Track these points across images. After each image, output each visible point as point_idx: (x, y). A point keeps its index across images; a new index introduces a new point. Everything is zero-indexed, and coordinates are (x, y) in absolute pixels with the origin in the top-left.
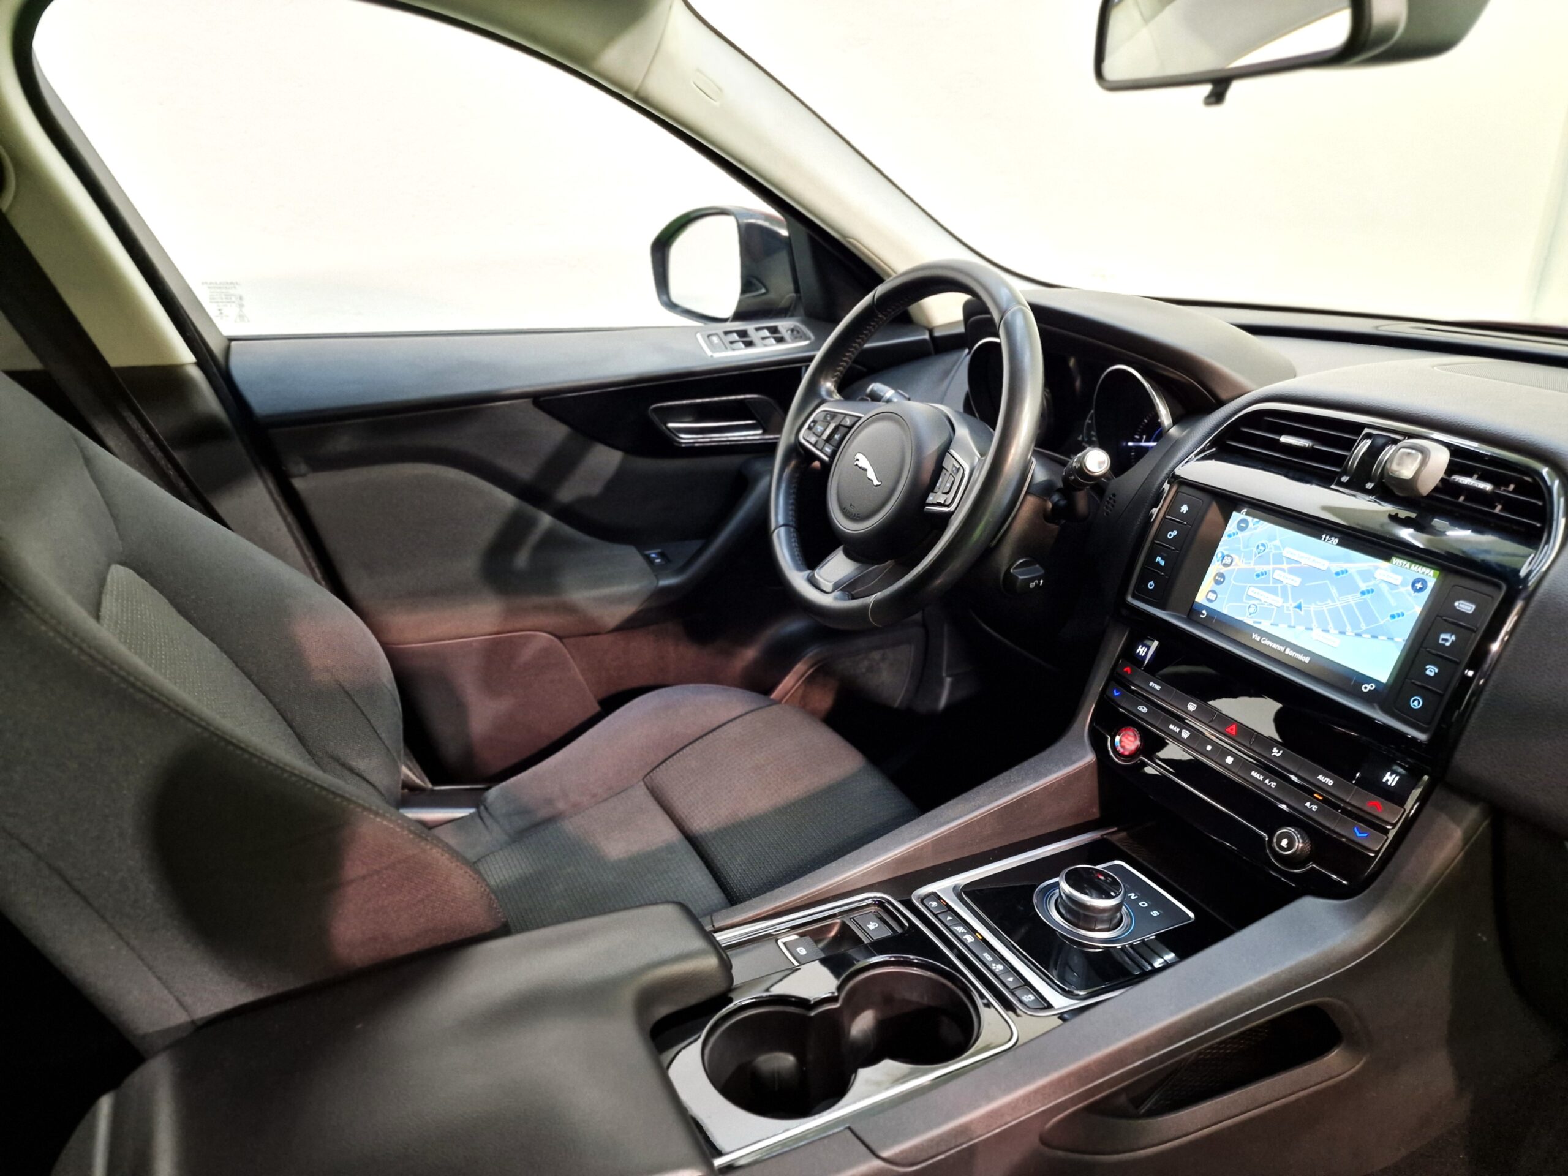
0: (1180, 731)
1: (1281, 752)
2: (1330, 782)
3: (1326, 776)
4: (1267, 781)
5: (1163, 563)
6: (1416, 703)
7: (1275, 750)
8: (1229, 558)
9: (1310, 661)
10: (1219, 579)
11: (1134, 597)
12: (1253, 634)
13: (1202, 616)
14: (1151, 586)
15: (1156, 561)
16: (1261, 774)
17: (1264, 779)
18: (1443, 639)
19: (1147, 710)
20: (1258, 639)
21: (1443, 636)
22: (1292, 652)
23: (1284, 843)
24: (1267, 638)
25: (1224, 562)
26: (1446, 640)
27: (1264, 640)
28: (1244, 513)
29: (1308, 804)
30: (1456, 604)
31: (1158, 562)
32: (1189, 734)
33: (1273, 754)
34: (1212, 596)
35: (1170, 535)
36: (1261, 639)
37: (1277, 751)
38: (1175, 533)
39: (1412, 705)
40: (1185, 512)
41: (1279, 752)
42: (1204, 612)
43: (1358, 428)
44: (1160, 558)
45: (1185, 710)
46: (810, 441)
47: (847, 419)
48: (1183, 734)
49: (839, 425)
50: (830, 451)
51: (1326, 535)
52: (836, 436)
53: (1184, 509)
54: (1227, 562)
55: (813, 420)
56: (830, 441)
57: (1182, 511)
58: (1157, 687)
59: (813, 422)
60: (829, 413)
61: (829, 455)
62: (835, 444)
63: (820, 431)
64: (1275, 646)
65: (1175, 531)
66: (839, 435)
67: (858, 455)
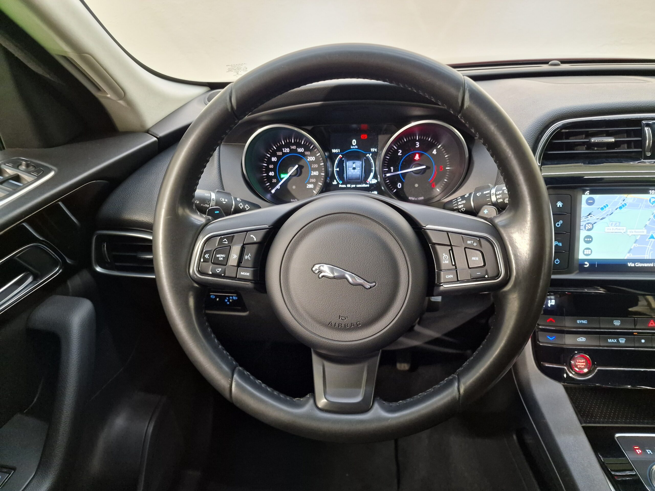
0: (618, 341)
5: (560, 244)
8: (590, 225)
10: (588, 239)
12: (628, 263)
13: (585, 266)
14: (557, 262)
19: (585, 339)
20: (633, 265)
24: (638, 262)
25: (587, 228)
27: (637, 264)
28: (588, 194)
32: (625, 339)
34: (587, 252)
35: (558, 225)
36: (635, 265)
40: (561, 206)
42: (586, 263)
43: (638, 122)
44: (557, 242)
45: (613, 327)
46: (211, 273)
47: (252, 236)
48: (620, 341)
49: (244, 244)
50: (248, 274)
51: (652, 190)
52: (246, 257)
53: (559, 204)
54: (589, 228)
55: (204, 251)
56: (242, 264)
57: (558, 206)
58: (585, 322)
59: (206, 253)
60: (223, 237)
61: (250, 278)
62: (250, 264)
63: (222, 259)
64: (646, 265)
65: (560, 221)
66: (250, 255)
67: (317, 267)
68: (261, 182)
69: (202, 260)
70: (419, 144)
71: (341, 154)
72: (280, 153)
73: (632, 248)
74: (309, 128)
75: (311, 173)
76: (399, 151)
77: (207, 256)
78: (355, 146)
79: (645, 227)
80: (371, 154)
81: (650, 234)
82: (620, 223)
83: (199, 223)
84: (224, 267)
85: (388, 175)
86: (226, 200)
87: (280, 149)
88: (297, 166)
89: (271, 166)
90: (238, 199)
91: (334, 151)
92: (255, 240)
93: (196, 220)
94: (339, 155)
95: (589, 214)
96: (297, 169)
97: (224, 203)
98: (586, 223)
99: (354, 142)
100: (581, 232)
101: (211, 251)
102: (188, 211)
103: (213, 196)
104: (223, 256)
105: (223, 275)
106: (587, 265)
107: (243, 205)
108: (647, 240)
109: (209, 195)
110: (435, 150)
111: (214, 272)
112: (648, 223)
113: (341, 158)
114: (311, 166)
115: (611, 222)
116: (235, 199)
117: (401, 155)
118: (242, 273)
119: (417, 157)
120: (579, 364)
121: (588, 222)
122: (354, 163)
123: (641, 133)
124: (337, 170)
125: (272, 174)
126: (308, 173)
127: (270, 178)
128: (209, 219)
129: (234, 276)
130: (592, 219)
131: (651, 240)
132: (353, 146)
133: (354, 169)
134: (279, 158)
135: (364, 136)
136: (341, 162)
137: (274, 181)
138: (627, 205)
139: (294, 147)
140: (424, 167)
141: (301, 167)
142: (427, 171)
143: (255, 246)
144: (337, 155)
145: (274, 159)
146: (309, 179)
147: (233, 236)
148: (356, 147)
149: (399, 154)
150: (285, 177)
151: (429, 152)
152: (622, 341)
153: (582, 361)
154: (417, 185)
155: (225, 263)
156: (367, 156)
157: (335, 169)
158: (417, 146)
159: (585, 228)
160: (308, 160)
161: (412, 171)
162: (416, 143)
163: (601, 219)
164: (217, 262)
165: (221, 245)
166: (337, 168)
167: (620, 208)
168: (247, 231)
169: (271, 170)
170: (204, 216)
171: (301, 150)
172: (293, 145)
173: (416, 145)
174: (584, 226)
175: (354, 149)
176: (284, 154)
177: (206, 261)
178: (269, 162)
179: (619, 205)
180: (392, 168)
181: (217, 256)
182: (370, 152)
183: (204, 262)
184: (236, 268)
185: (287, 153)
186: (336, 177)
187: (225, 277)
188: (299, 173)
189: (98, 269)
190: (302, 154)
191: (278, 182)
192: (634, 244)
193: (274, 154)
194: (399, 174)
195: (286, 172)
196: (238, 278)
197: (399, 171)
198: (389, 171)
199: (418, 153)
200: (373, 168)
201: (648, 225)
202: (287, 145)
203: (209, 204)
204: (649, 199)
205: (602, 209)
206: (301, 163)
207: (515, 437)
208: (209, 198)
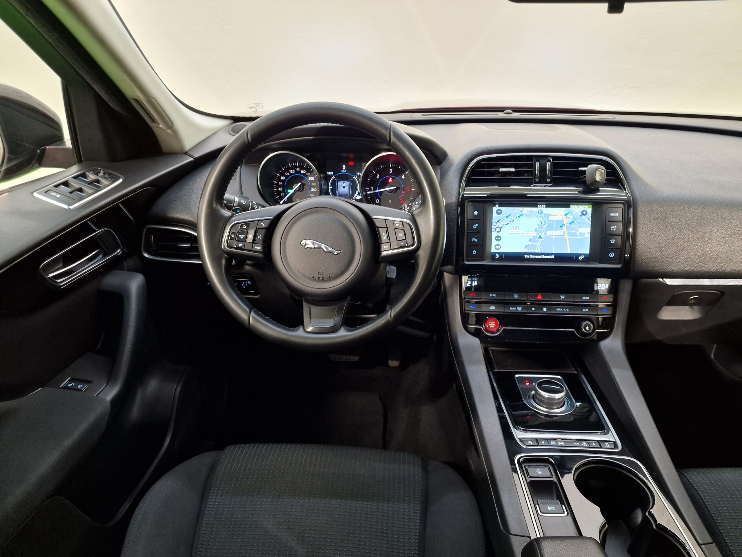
0: (517, 308)
1: (564, 296)
2: (588, 298)
3: (585, 296)
4: (564, 310)
5: (476, 240)
6: (612, 255)
7: (561, 296)
8: (499, 228)
9: (555, 257)
10: (498, 238)
11: (467, 261)
12: (525, 255)
14: (474, 253)
15: (473, 241)
16: (560, 308)
17: (563, 310)
18: (612, 229)
19: (495, 307)
21: (611, 228)
22: (545, 256)
23: (587, 328)
24: (532, 255)
25: (497, 230)
26: (614, 229)
28: (498, 207)
29: (584, 310)
30: (611, 214)
31: (474, 241)
32: (521, 308)
33: (561, 298)
34: (497, 247)
35: (475, 227)
36: (529, 256)
37: (562, 296)
38: (477, 225)
39: (610, 256)
40: (477, 214)
41: (563, 296)
42: (497, 255)
43: (530, 158)
44: (474, 239)
45: (514, 299)
46: (235, 247)
47: (262, 224)
48: (518, 309)
49: (257, 229)
50: (260, 248)
51: (540, 205)
52: (258, 237)
53: (476, 213)
54: (499, 230)
55: (231, 233)
56: (256, 242)
57: (475, 214)
58: (495, 295)
59: (232, 234)
60: (243, 224)
61: (261, 251)
62: (261, 242)
63: (242, 238)
64: (537, 257)
65: (476, 224)
66: (260, 236)
67: (303, 242)
68: (272, 195)
69: (230, 238)
70: (392, 171)
71: (334, 176)
72: (287, 174)
73: (527, 245)
74: (308, 155)
75: (311, 189)
76: (377, 175)
77: (233, 236)
78: (344, 170)
79: (535, 230)
80: (356, 177)
81: (539, 236)
82: (519, 227)
83: (227, 216)
84: (244, 243)
85: (369, 193)
86: (246, 202)
87: (287, 170)
88: (300, 184)
89: (280, 183)
90: (254, 202)
91: (329, 173)
92: (264, 226)
93: (225, 214)
94: (332, 176)
95: (499, 221)
96: (300, 186)
97: (244, 204)
98: (496, 227)
99: (344, 167)
100: (492, 233)
101: (235, 232)
102: (219, 207)
103: (237, 199)
104: (243, 236)
105: (243, 248)
106: (497, 256)
107: (257, 207)
108: (537, 239)
109: (234, 198)
110: (404, 175)
111: (237, 246)
112: (537, 227)
113: (334, 180)
114: (311, 184)
115: (513, 227)
116: (252, 202)
117: (378, 178)
118: (256, 248)
119: (390, 180)
120: (491, 325)
121: (498, 226)
122: (344, 183)
123: (532, 166)
124: (331, 188)
125: (280, 189)
126: (309, 189)
127: (279, 193)
128: (233, 214)
129: (250, 249)
130: (500, 224)
131: (540, 239)
132: (343, 170)
133: (344, 187)
134: (286, 177)
135: (351, 163)
136: (334, 182)
137: (283, 194)
138: (523, 214)
139: (298, 169)
140: (395, 187)
141: (303, 185)
142: (398, 191)
143: (264, 231)
144: (331, 176)
145: (283, 178)
146: (310, 194)
147: (249, 224)
148: (346, 171)
149: (377, 178)
150: (291, 192)
151: (399, 176)
152: (520, 309)
153: (493, 323)
154: (390, 201)
155: (245, 241)
156: (354, 178)
157: (329, 187)
158: (391, 172)
159: (496, 231)
160: (309, 179)
161: (387, 190)
162: (390, 169)
163: (507, 224)
164: (239, 240)
165: (241, 229)
166: (331, 186)
167: (519, 217)
168: (259, 220)
169: (280, 186)
170: (230, 211)
171: (303, 172)
172: (298, 167)
173: (389, 171)
174: (495, 229)
175: (344, 172)
176: (291, 174)
177: (232, 239)
178: (279, 180)
179: (518, 215)
180: (372, 188)
181: (240, 236)
182: (355, 175)
183: (231, 239)
184: (252, 244)
185: (293, 174)
186: (330, 193)
187: (244, 250)
188: (301, 188)
189: (146, 255)
190: (305, 175)
191: (285, 195)
192: (529, 242)
193: (282, 174)
194: (377, 192)
195: (292, 188)
196: (253, 251)
197: (377, 190)
198: (370, 190)
199: (391, 177)
200: (358, 187)
201: (537, 229)
202: (293, 168)
203: (234, 204)
204: (538, 211)
205: (507, 217)
206: (303, 182)
207: (455, 386)
208: (233, 200)
